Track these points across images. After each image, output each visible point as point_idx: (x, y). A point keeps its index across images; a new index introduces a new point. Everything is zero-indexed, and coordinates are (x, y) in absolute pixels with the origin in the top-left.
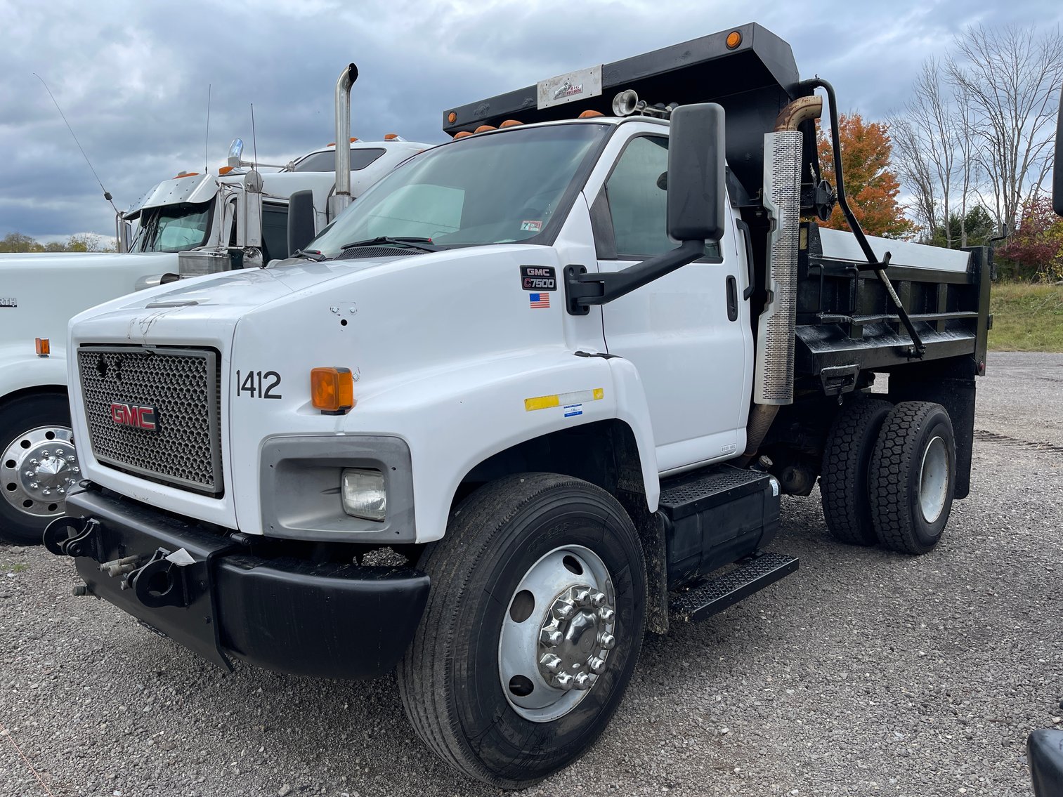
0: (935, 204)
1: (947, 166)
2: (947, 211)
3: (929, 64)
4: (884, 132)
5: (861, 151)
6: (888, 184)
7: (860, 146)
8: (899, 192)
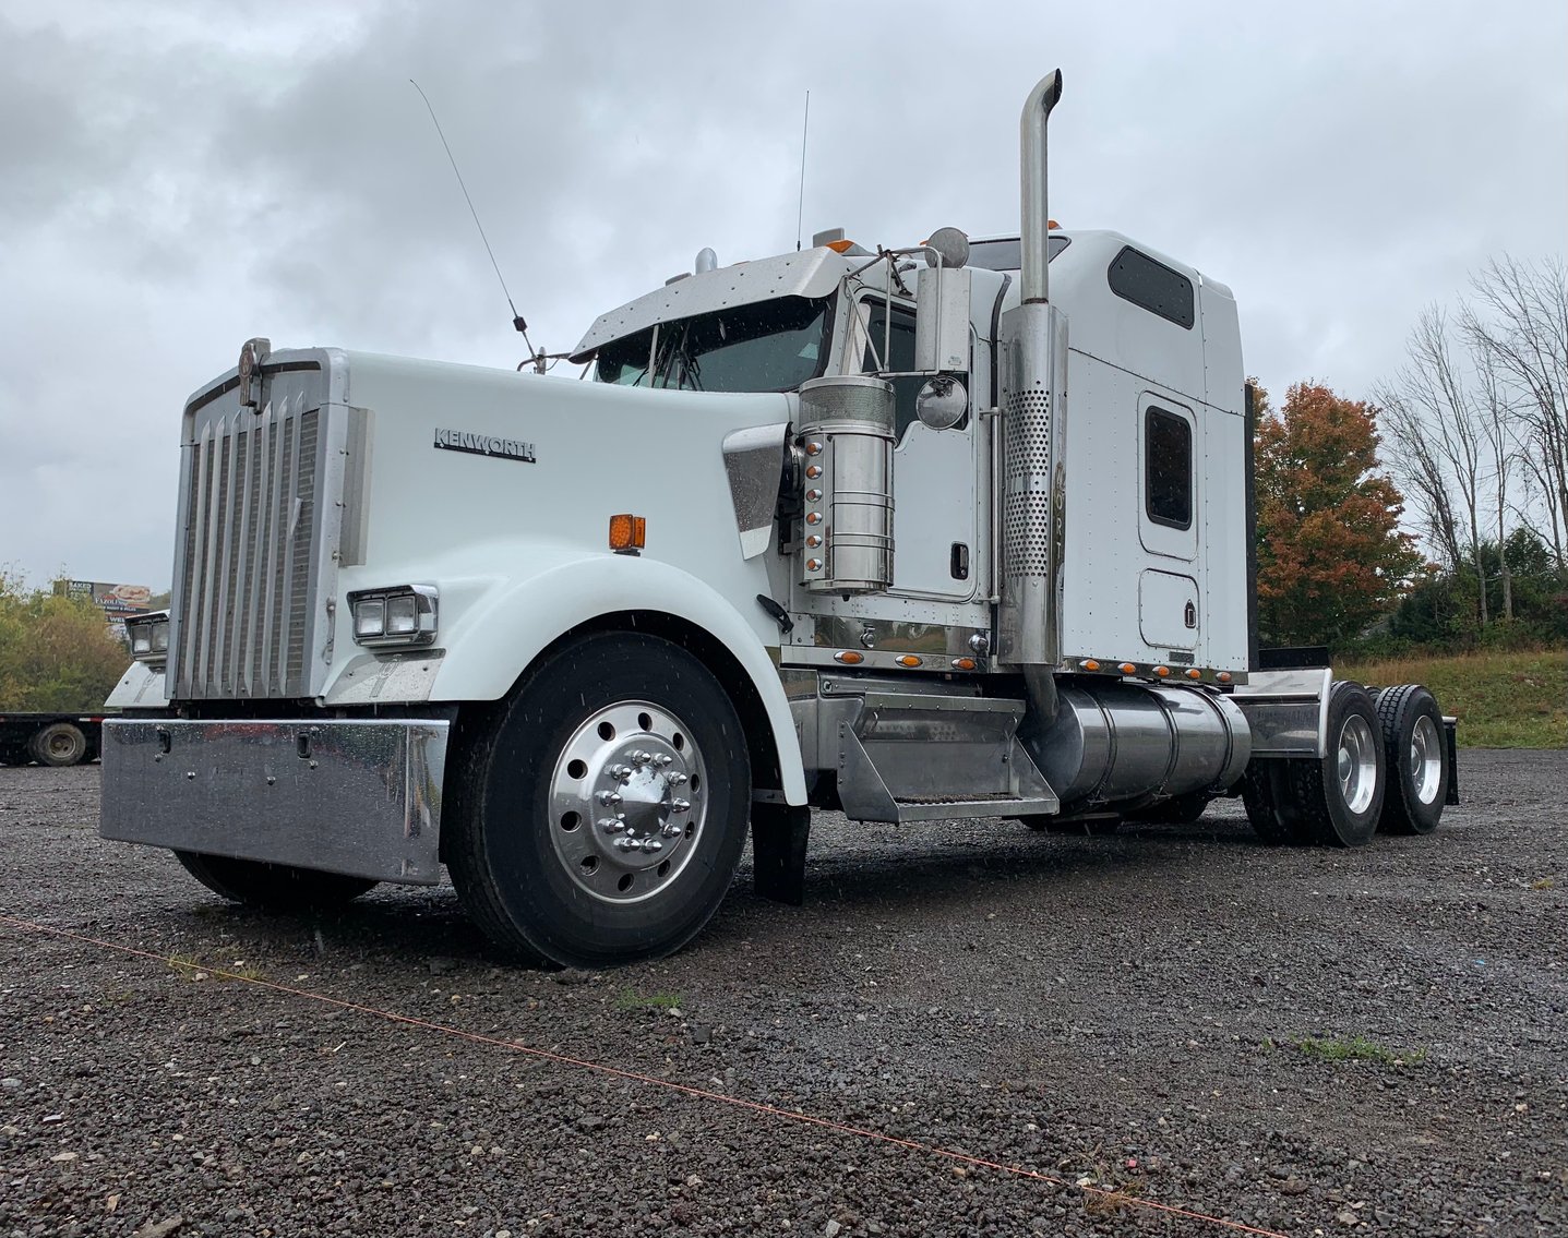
0: (1456, 523)
1: (1470, 466)
2: (1474, 534)
5: (1337, 441)
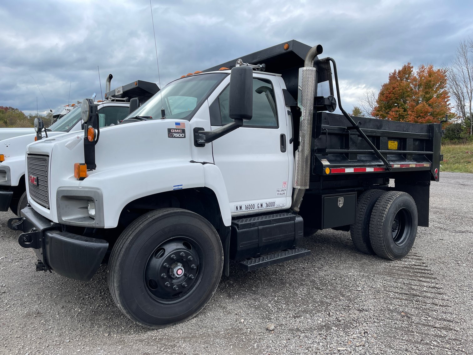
0: (465, 106)
1: (471, 89)
2: (471, 109)
3: (463, 43)
4: (444, 73)
5: (430, 81)
6: (445, 96)
7: (430, 79)
8: (449, 100)
